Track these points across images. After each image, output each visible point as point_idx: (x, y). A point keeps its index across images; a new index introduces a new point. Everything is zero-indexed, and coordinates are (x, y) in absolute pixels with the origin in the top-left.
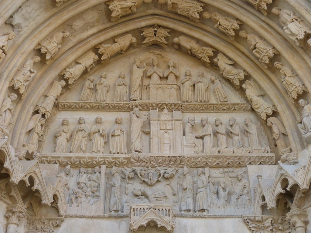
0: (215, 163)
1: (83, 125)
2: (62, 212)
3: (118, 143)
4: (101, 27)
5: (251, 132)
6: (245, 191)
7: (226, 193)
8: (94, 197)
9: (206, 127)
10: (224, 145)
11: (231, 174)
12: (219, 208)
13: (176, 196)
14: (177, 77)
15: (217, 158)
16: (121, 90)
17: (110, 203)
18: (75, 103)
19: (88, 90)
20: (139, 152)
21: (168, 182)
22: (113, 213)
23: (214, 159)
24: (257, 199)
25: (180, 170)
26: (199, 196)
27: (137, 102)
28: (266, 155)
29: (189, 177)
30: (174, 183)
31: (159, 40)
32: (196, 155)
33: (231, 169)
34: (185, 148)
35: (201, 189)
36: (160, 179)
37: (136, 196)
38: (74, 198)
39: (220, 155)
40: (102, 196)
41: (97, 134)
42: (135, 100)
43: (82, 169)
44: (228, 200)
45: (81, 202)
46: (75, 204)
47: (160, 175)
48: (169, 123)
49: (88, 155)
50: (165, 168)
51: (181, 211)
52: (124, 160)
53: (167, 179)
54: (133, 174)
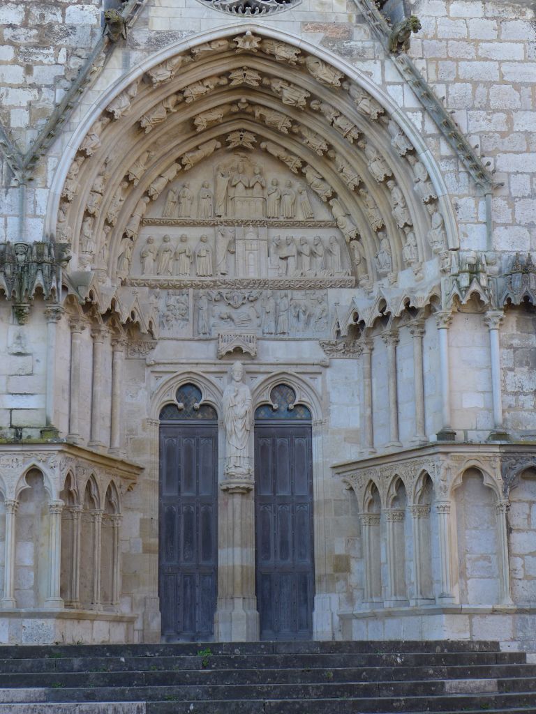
0: (298, 286)
1: (168, 243)
2: (156, 336)
3: (204, 265)
4: (185, 137)
5: (335, 253)
6: (324, 314)
7: (306, 316)
8: (183, 320)
9: (290, 246)
10: (307, 268)
11: (312, 296)
12: (298, 331)
13: (259, 319)
14: (263, 188)
15: (301, 281)
16: (206, 203)
17: (198, 326)
18: (160, 219)
19: (172, 204)
20: (224, 274)
21: (252, 304)
22: (202, 336)
23: (297, 283)
24: (333, 325)
25: (264, 292)
26: (281, 319)
27: (222, 219)
28: (347, 278)
29: (272, 301)
30: (258, 305)
31: (245, 145)
32: (280, 279)
33: (312, 291)
34: (269, 271)
35: (283, 313)
36: (244, 302)
37: (223, 319)
38: (164, 321)
39: (302, 278)
40: (191, 320)
41: (183, 255)
42: (220, 216)
43: (171, 291)
44: (307, 323)
45: (172, 325)
46: (166, 328)
47: (245, 298)
48: (255, 242)
49: (175, 278)
50: (250, 290)
51: (264, 333)
52: (210, 283)
53: (252, 301)
54: (219, 297)
